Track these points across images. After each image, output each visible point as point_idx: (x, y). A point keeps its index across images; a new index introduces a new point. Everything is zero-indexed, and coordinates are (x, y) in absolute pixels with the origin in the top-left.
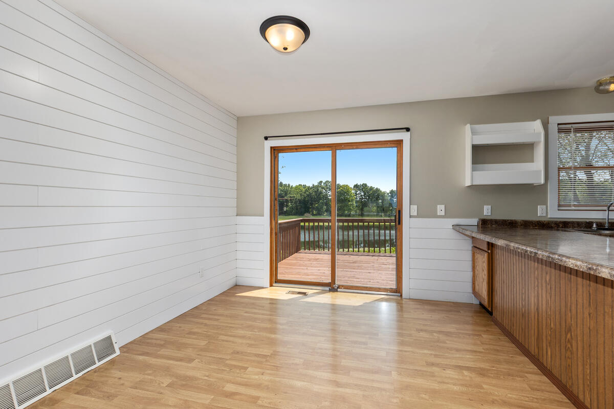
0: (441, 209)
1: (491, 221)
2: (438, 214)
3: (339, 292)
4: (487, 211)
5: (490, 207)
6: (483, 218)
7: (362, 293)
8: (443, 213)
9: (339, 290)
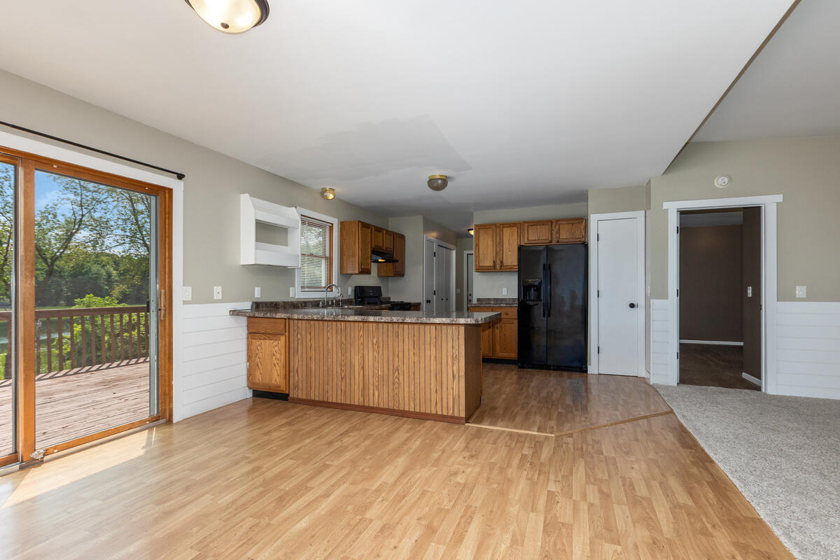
0: (218, 292)
1: (262, 303)
2: (215, 298)
3: (48, 461)
4: (258, 294)
5: (259, 288)
6: (256, 301)
7: (102, 443)
8: (220, 297)
9: (46, 458)
